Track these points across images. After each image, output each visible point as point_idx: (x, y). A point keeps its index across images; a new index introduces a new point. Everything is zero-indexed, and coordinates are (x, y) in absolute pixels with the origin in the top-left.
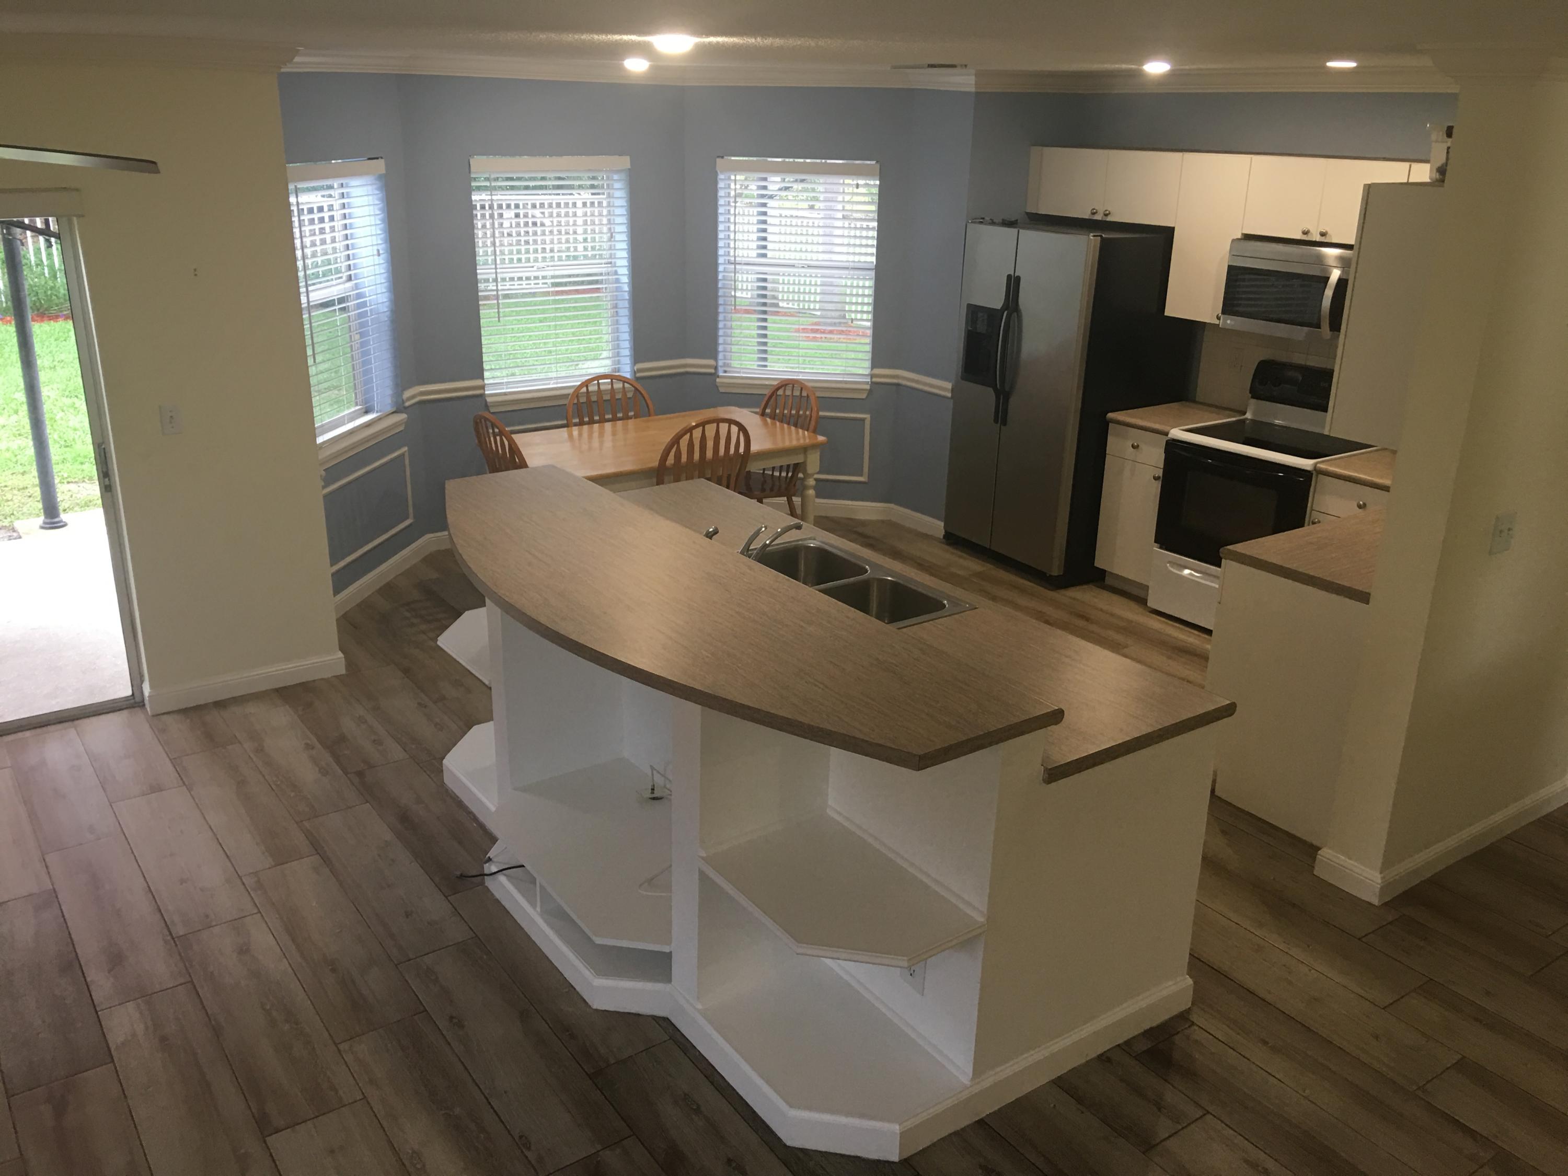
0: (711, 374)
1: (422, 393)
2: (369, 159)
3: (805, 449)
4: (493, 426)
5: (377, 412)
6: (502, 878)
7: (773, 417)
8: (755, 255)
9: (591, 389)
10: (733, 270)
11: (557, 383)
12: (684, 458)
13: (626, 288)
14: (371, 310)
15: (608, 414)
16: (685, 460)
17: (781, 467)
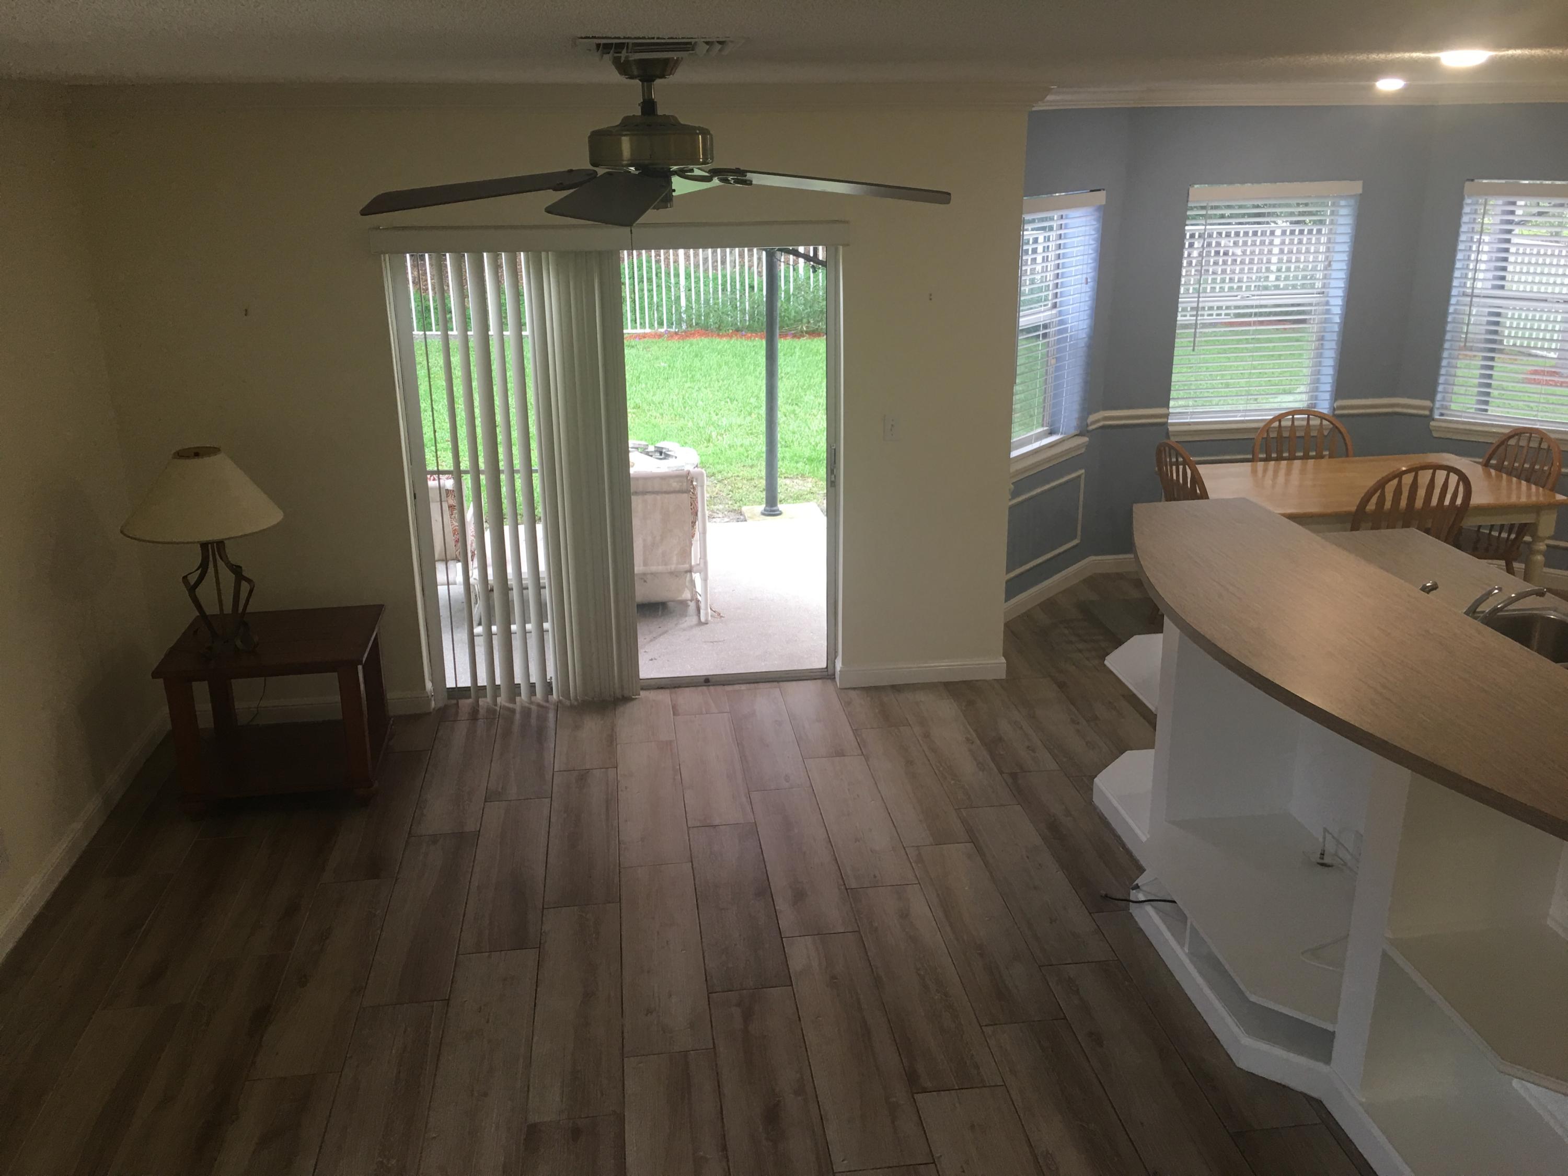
0: (1426, 416)
1: (1106, 418)
2: (1092, 191)
3: (1537, 509)
4: (1178, 454)
5: (1062, 434)
6: (1148, 908)
7: (1499, 468)
8: (1490, 287)
9: (1284, 423)
10: (1469, 303)
11: (1245, 416)
12: (1388, 505)
13: (1337, 319)
14: (1071, 336)
15: (1300, 451)
16: (1389, 507)
17: (1502, 526)
